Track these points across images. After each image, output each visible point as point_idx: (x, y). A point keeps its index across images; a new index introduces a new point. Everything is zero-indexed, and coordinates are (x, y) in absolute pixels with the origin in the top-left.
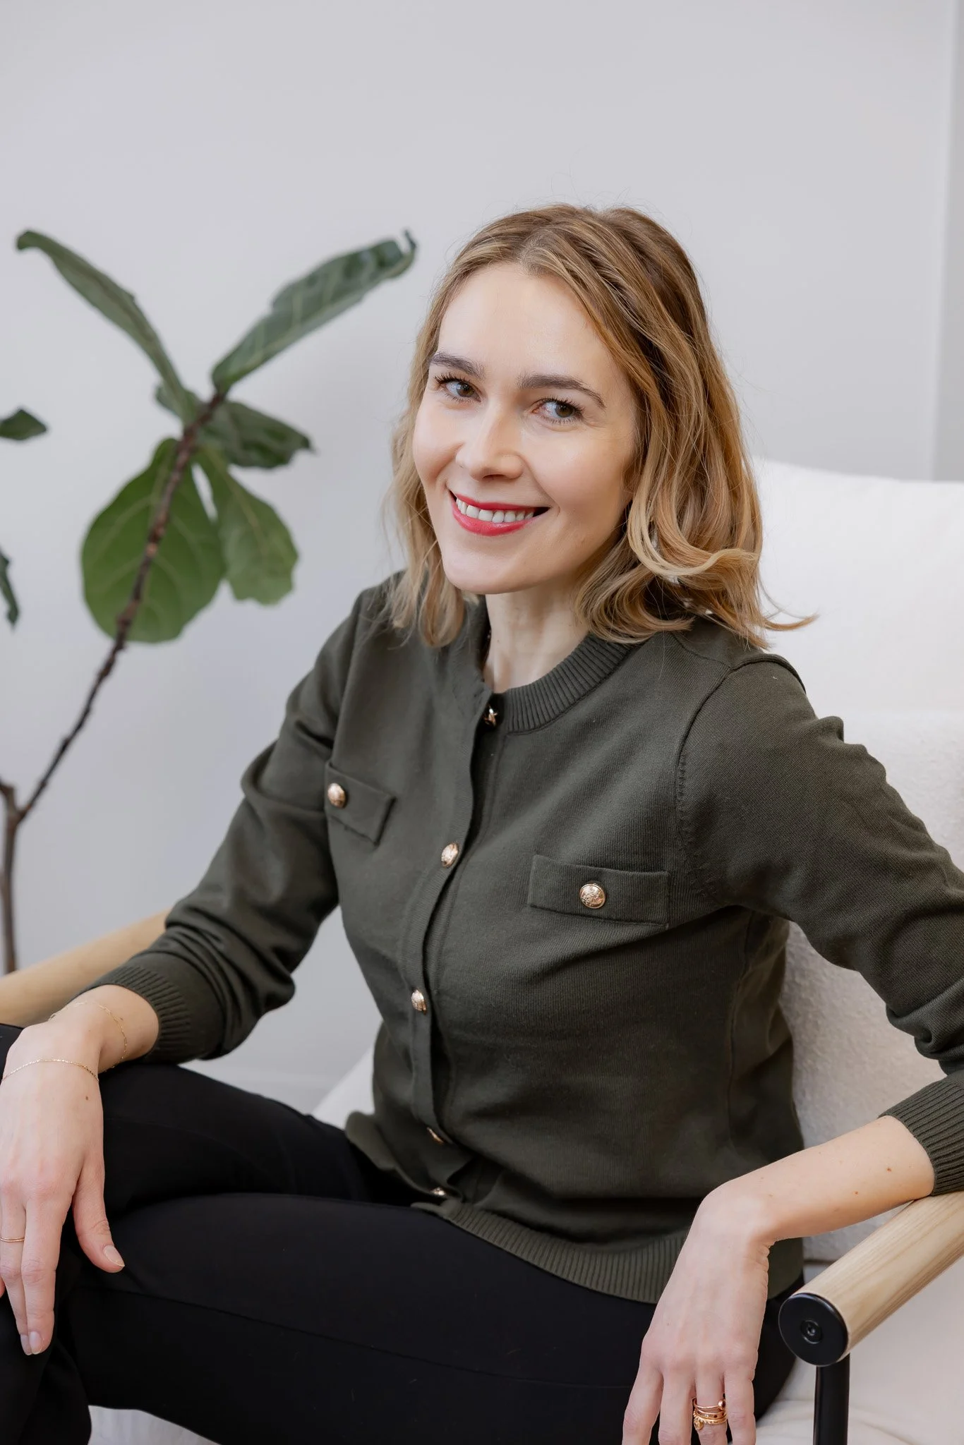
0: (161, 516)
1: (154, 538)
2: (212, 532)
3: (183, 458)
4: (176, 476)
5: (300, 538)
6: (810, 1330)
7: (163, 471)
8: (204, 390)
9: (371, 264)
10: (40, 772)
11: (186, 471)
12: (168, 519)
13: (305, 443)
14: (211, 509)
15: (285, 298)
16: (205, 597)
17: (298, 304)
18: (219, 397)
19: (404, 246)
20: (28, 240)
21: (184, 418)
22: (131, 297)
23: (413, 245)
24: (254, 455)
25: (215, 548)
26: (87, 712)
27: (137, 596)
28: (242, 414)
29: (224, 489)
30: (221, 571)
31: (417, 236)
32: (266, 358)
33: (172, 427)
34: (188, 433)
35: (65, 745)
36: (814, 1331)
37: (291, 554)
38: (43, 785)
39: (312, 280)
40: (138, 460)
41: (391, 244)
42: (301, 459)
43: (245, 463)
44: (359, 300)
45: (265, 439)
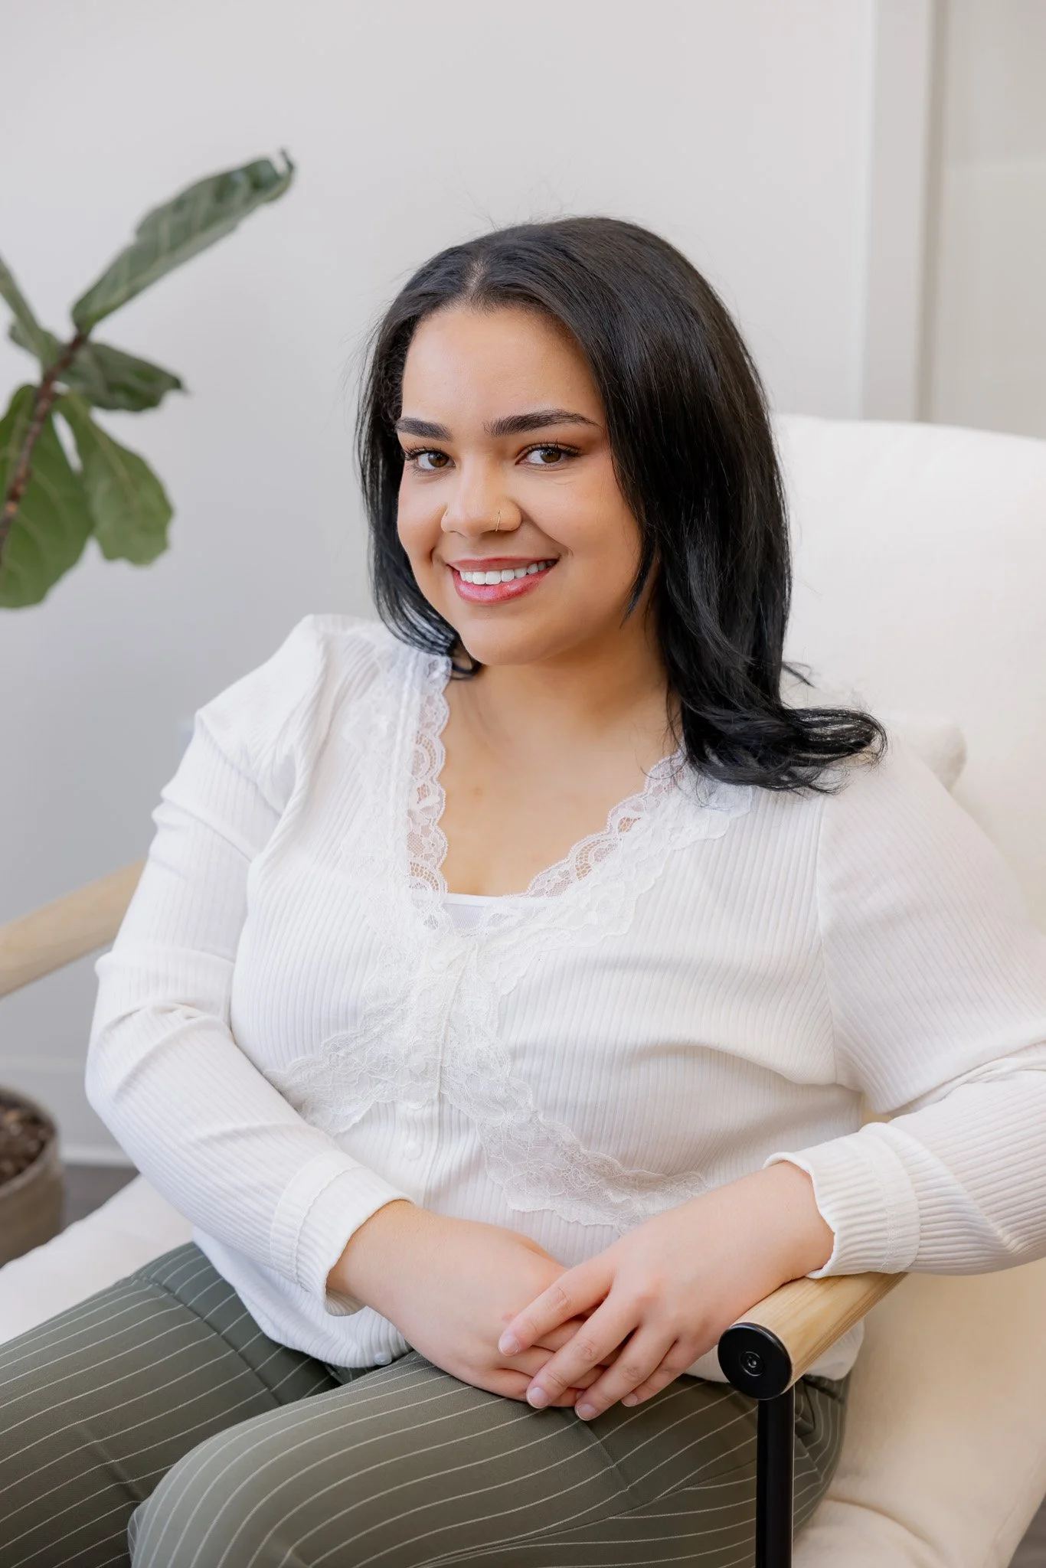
0: (21, 472)
1: (14, 497)
2: (77, 487)
3: (42, 407)
4: (36, 427)
5: (175, 493)
7: (21, 421)
8: (64, 331)
9: (244, 184)
11: (46, 420)
12: (29, 474)
13: (176, 384)
14: (75, 461)
15: (150, 225)
16: (70, 558)
17: (165, 230)
18: (81, 339)
19: (280, 166)
21: (44, 364)
23: (291, 166)
24: (121, 398)
25: (80, 502)
28: (106, 356)
29: (89, 438)
30: (88, 527)
31: (295, 156)
32: (132, 294)
33: (28, 370)
34: (48, 378)
37: (166, 510)
39: (180, 203)
41: (266, 163)
42: (172, 401)
43: (108, 406)
44: (231, 229)
45: (132, 380)
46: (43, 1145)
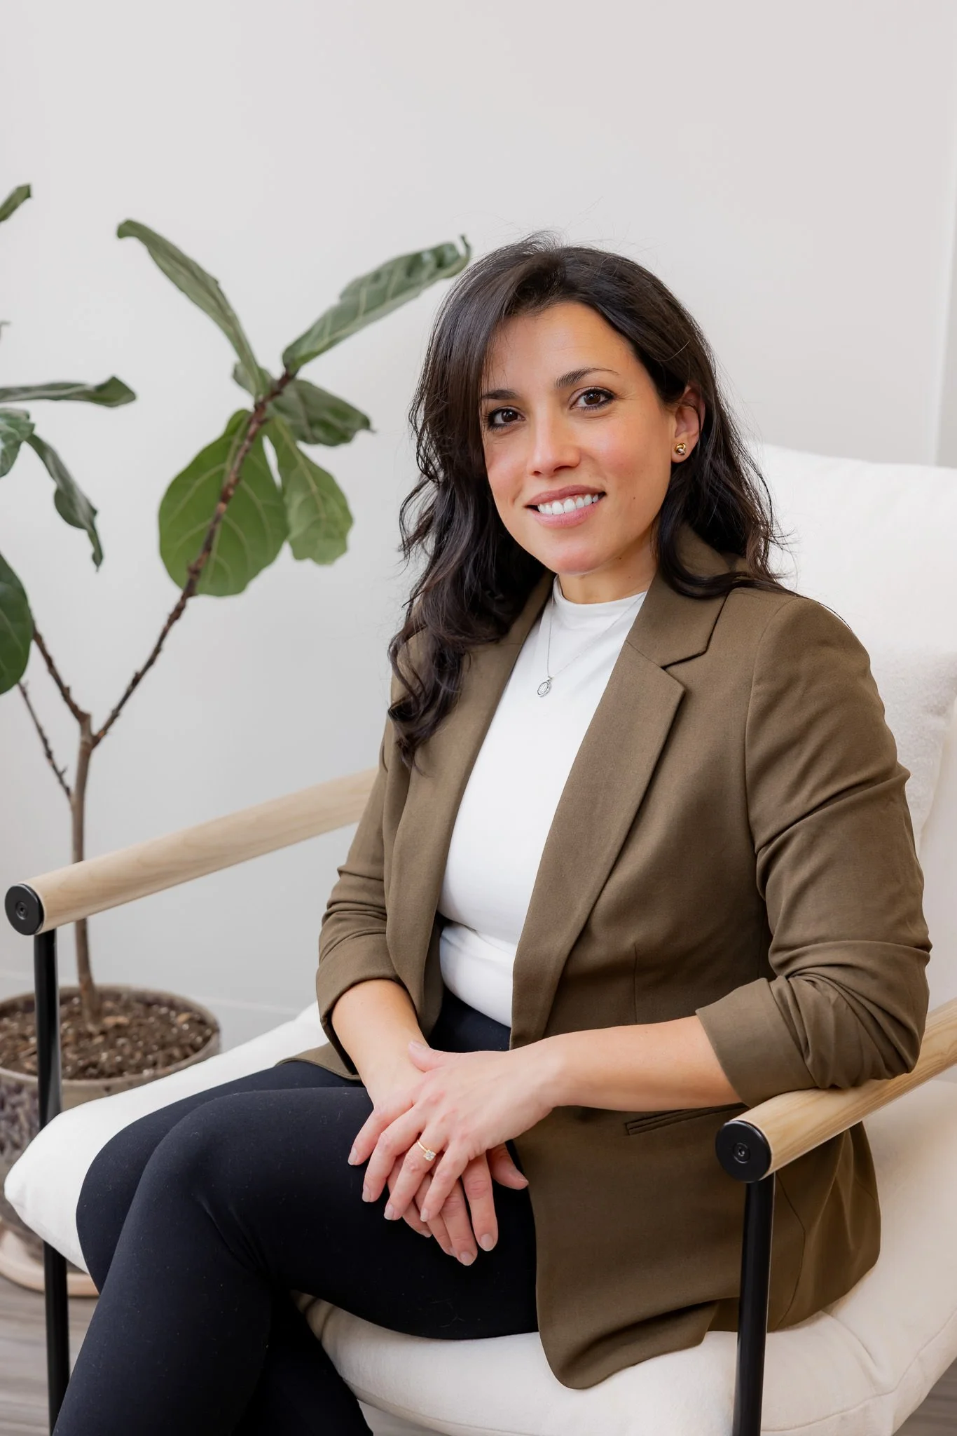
0: (232, 478)
1: (225, 498)
2: (278, 497)
3: (253, 427)
4: (248, 444)
5: (354, 508)
6: (740, 1151)
7: (236, 441)
8: (276, 370)
9: (430, 261)
10: (114, 704)
11: (255, 439)
12: (237, 480)
13: (366, 423)
14: (277, 478)
15: (353, 290)
16: (268, 557)
17: (363, 297)
18: (288, 377)
19: (461, 250)
20: (128, 229)
21: (256, 396)
22: (216, 282)
23: (467, 246)
24: (319, 432)
25: (280, 511)
26: (157, 650)
27: (208, 548)
28: (309, 393)
29: (289, 459)
30: (284, 532)
32: (331, 344)
33: (246, 401)
34: (259, 407)
35: (136, 680)
36: (743, 1153)
37: (348, 519)
38: (115, 715)
39: (376, 276)
40: (215, 429)
41: (452, 247)
42: (361, 437)
43: (311, 440)
44: (417, 296)
45: (329, 417)
46: (207, 1040)
